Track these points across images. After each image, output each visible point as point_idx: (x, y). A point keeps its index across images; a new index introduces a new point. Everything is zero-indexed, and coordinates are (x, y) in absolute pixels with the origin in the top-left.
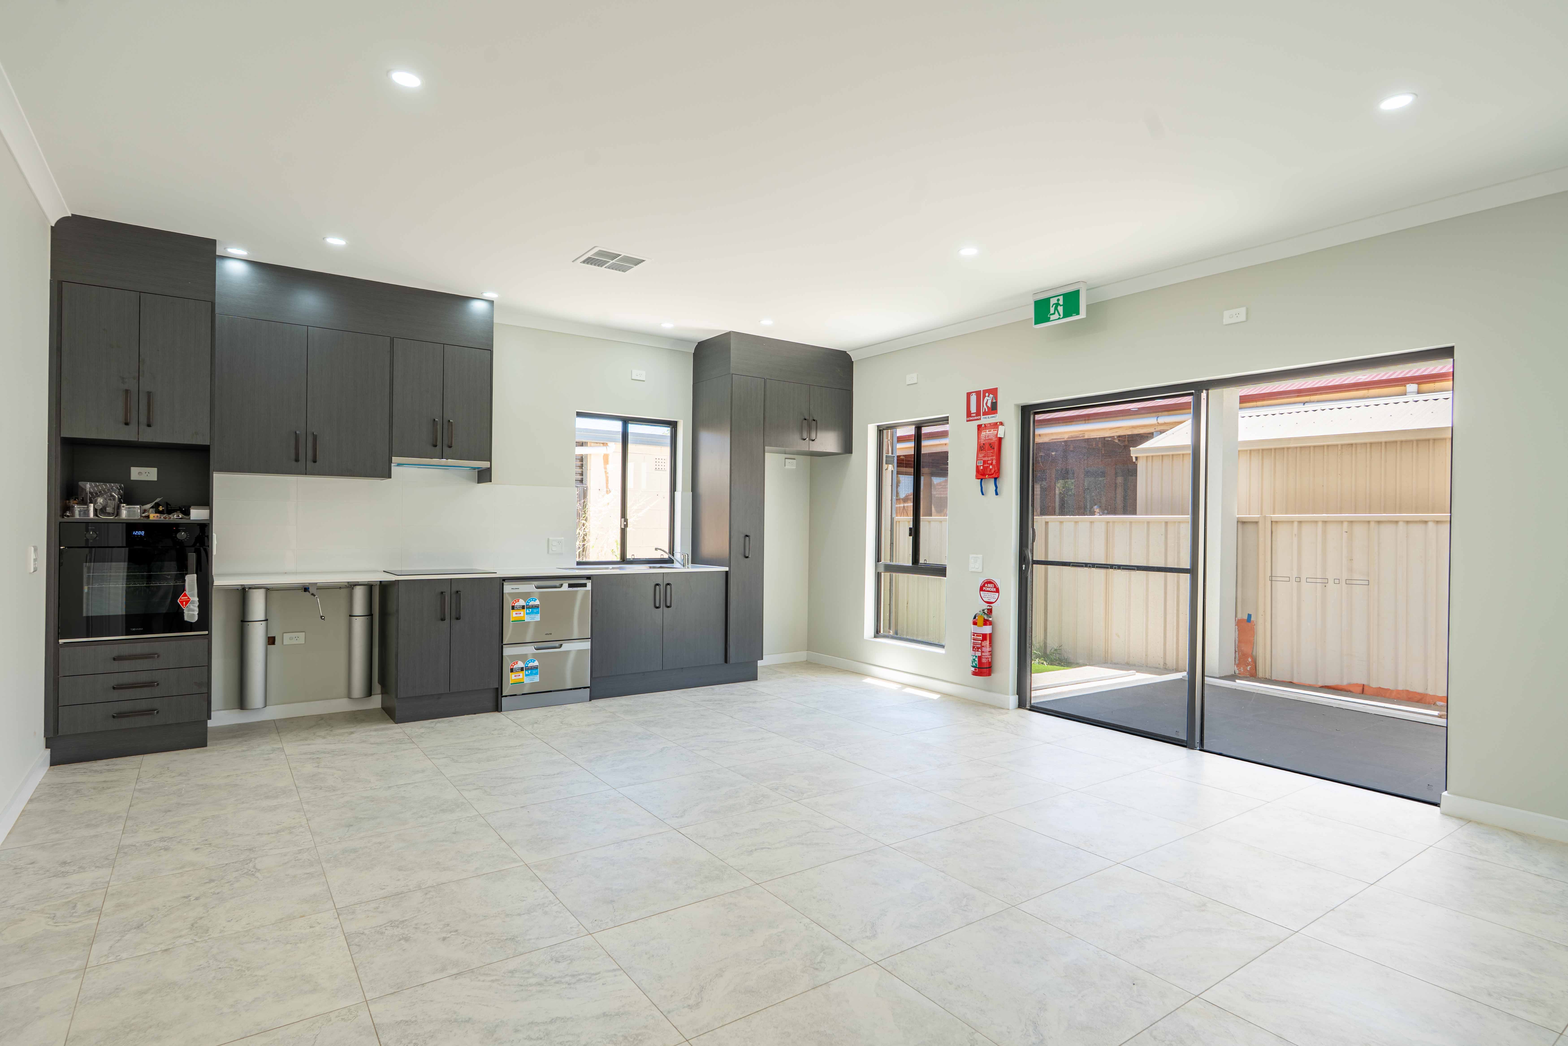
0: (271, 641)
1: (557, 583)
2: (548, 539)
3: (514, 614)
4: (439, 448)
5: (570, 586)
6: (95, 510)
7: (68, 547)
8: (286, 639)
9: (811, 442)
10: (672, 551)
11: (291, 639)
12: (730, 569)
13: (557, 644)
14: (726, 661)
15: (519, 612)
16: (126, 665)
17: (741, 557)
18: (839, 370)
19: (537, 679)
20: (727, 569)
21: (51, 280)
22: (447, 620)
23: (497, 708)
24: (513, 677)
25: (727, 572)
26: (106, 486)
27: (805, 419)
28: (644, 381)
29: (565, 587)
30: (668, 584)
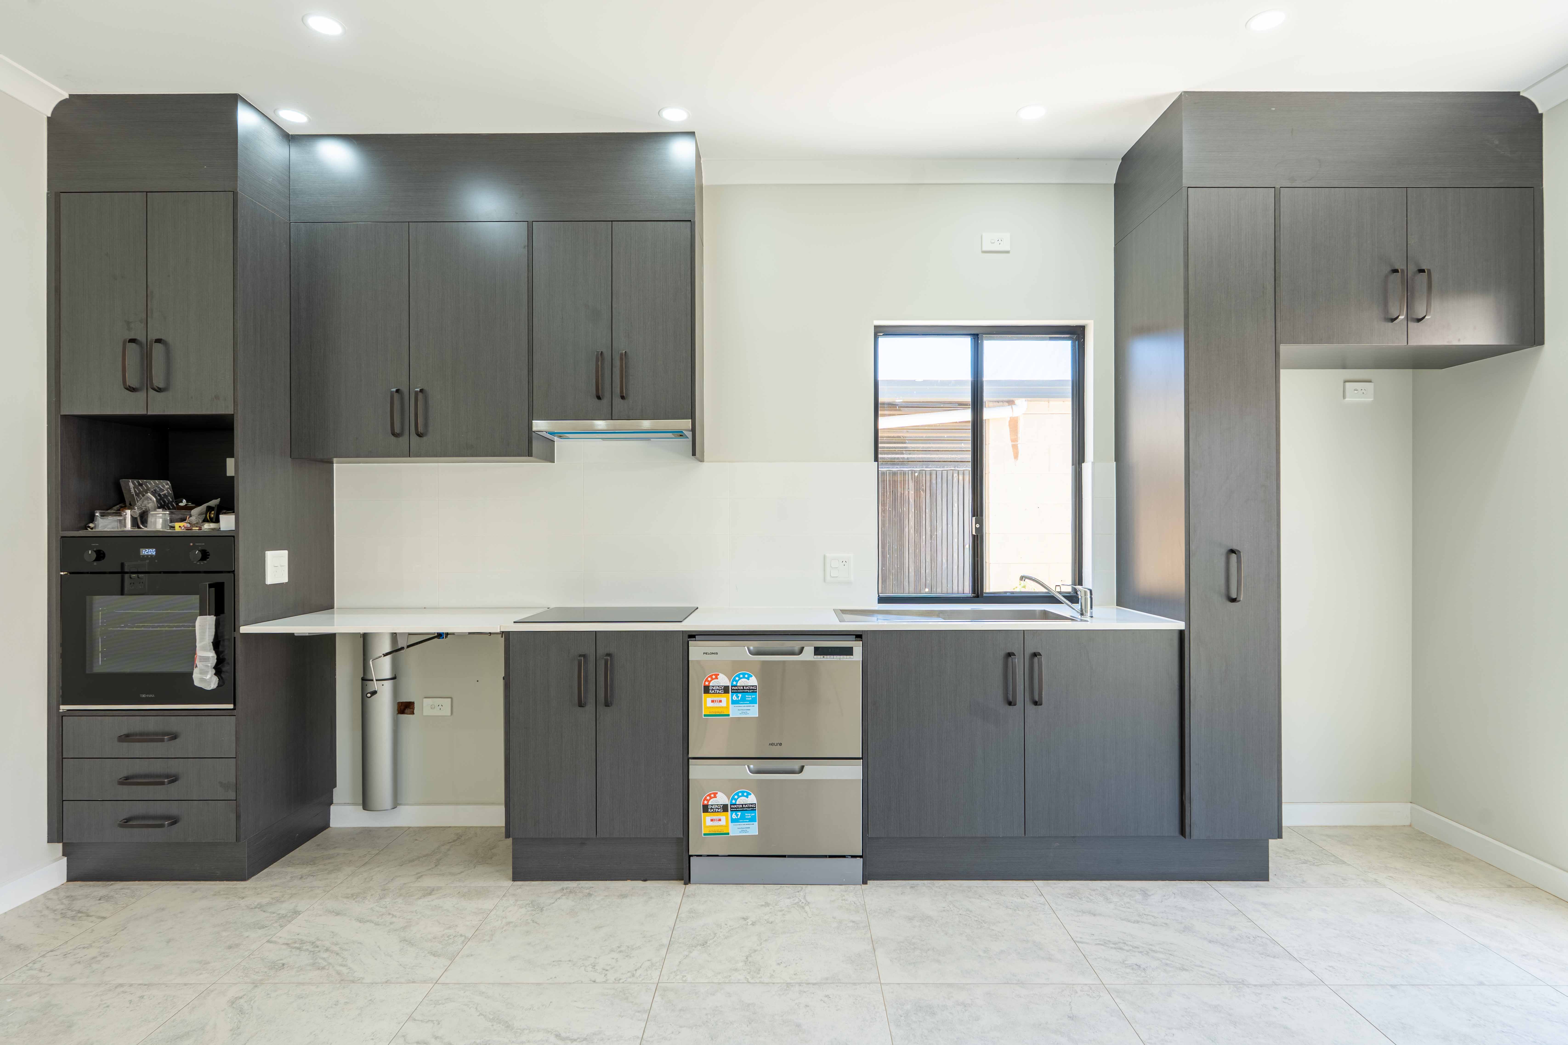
0: (405, 708)
1: (795, 645)
2: (825, 557)
3: (708, 703)
4: (606, 401)
5: (818, 651)
6: (134, 520)
7: (71, 573)
8: (426, 708)
9: (1412, 325)
10: (1078, 578)
11: (432, 707)
12: (1188, 625)
13: (796, 765)
14: (1182, 832)
15: (719, 699)
16: (138, 749)
17: (1219, 600)
18: (1497, 142)
19: (753, 829)
20: (1181, 625)
21: (48, 194)
22: (590, 707)
23: (684, 876)
24: (708, 823)
25: (1181, 633)
26: (150, 484)
27: (1395, 271)
28: (1008, 252)
29: (808, 654)
30: (1035, 655)
